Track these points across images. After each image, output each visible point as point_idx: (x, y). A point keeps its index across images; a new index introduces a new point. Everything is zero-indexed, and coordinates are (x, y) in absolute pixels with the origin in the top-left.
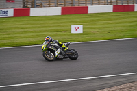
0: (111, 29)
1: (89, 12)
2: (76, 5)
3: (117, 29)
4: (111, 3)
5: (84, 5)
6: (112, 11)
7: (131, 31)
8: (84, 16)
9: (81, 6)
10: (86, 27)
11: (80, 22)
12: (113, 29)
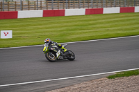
0: (41, 34)
1: (19, 17)
2: (6, 10)
3: (47, 34)
4: (41, 8)
5: (14, 10)
6: (42, 16)
7: (61, 36)
8: (13, 21)
9: (11, 10)
10: (15, 32)
11: (10, 27)
12: (43, 34)
